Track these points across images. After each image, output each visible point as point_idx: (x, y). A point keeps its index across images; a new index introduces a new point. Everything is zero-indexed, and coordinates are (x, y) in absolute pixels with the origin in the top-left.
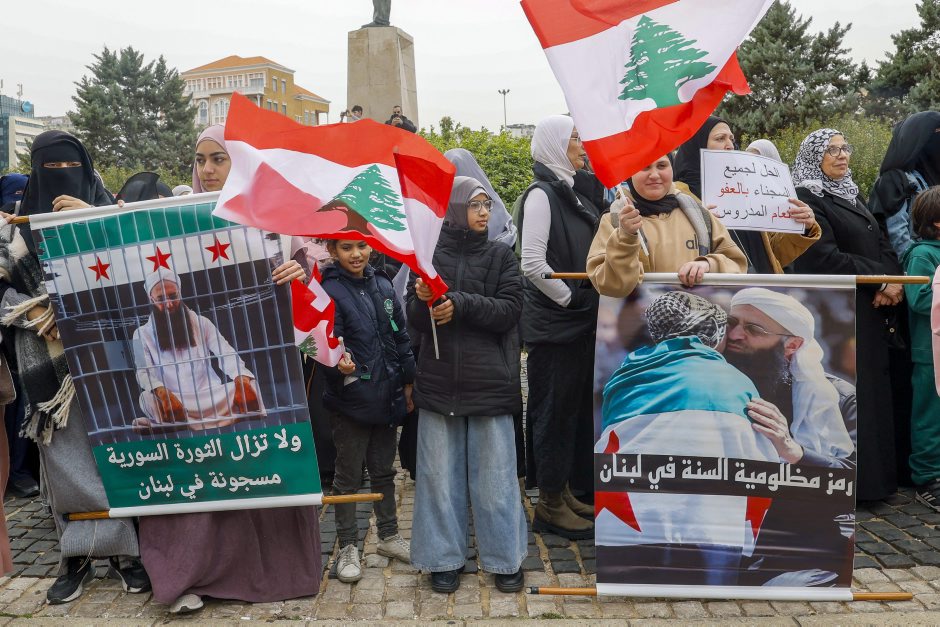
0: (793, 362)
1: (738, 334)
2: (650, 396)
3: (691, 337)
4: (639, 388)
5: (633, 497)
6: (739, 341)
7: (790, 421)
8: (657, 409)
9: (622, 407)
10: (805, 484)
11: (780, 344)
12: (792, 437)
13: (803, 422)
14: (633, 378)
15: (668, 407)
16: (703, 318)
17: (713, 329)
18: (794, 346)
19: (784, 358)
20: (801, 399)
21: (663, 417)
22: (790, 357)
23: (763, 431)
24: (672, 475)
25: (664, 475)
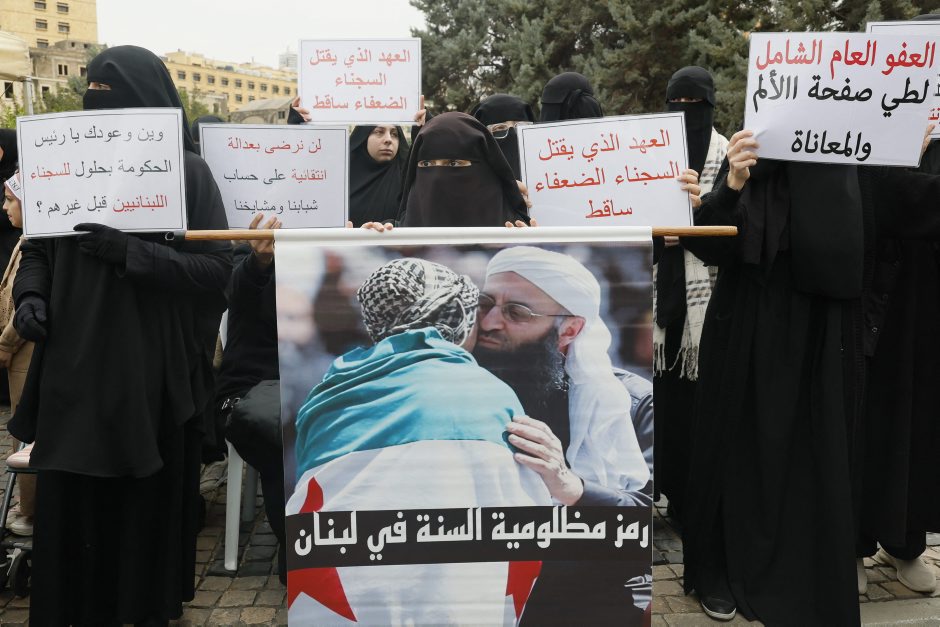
0: (570, 356)
1: (493, 322)
2: (368, 422)
3: (426, 330)
4: (353, 410)
5: (345, 573)
6: (495, 332)
7: (566, 444)
8: (379, 442)
9: (327, 442)
10: (587, 535)
11: (552, 333)
12: (568, 466)
13: (583, 444)
14: (342, 397)
15: (395, 438)
16: (444, 300)
17: (458, 315)
18: (572, 333)
19: (557, 352)
20: (580, 412)
21: (387, 453)
22: (566, 349)
23: (530, 464)
24: (403, 539)
25: (391, 540)
